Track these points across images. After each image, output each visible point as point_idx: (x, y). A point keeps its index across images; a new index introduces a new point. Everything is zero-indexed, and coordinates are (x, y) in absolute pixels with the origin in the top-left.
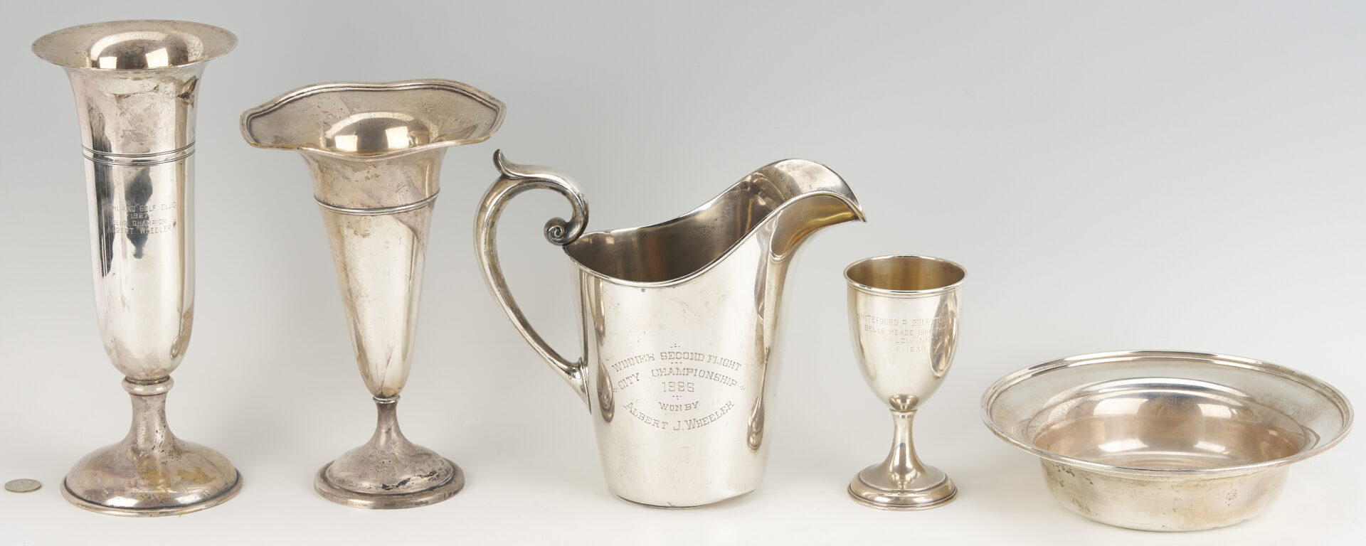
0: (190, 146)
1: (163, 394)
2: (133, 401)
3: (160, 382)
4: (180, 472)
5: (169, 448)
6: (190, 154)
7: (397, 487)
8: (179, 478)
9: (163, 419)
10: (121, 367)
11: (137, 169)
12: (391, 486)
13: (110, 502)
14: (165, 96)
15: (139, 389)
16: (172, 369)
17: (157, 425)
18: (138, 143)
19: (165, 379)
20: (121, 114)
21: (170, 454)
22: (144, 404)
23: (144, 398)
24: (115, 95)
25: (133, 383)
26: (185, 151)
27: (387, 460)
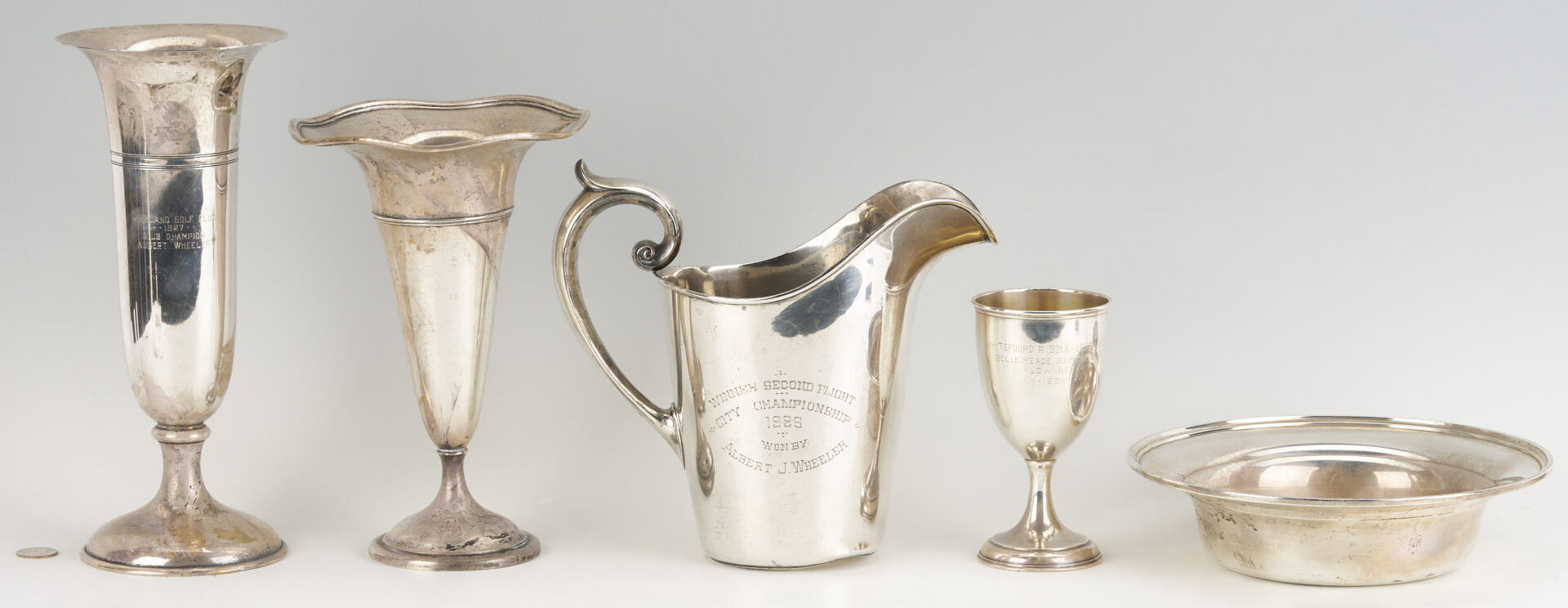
0: (232, 151)
1: (199, 442)
2: (163, 452)
3: (195, 429)
4: (216, 531)
5: (204, 506)
6: (233, 161)
7: (463, 547)
8: (215, 536)
9: (198, 473)
10: (151, 411)
11: (172, 173)
12: (456, 546)
13: (136, 562)
14: (205, 88)
15: (171, 436)
16: (209, 414)
17: (191, 481)
18: (173, 143)
19: (200, 426)
20: (155, 107)
21: (205, 512)
22: (176, 454)
23: (176, 447)
24: (149, 85)
25: (164, 429)
26: (228, 155)
27: (453, 520)
